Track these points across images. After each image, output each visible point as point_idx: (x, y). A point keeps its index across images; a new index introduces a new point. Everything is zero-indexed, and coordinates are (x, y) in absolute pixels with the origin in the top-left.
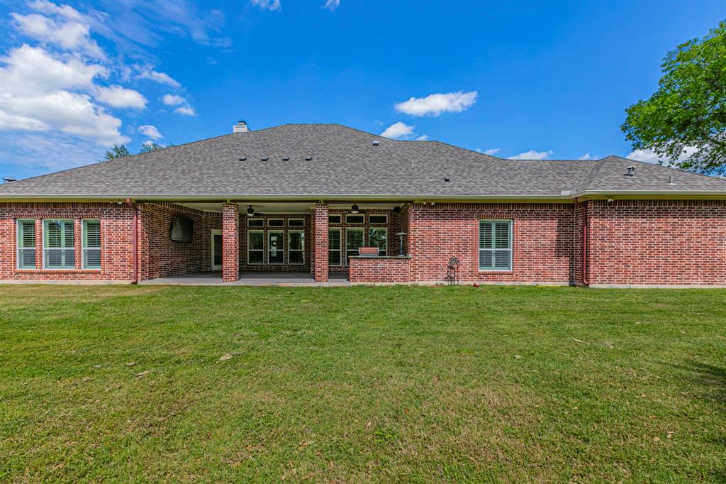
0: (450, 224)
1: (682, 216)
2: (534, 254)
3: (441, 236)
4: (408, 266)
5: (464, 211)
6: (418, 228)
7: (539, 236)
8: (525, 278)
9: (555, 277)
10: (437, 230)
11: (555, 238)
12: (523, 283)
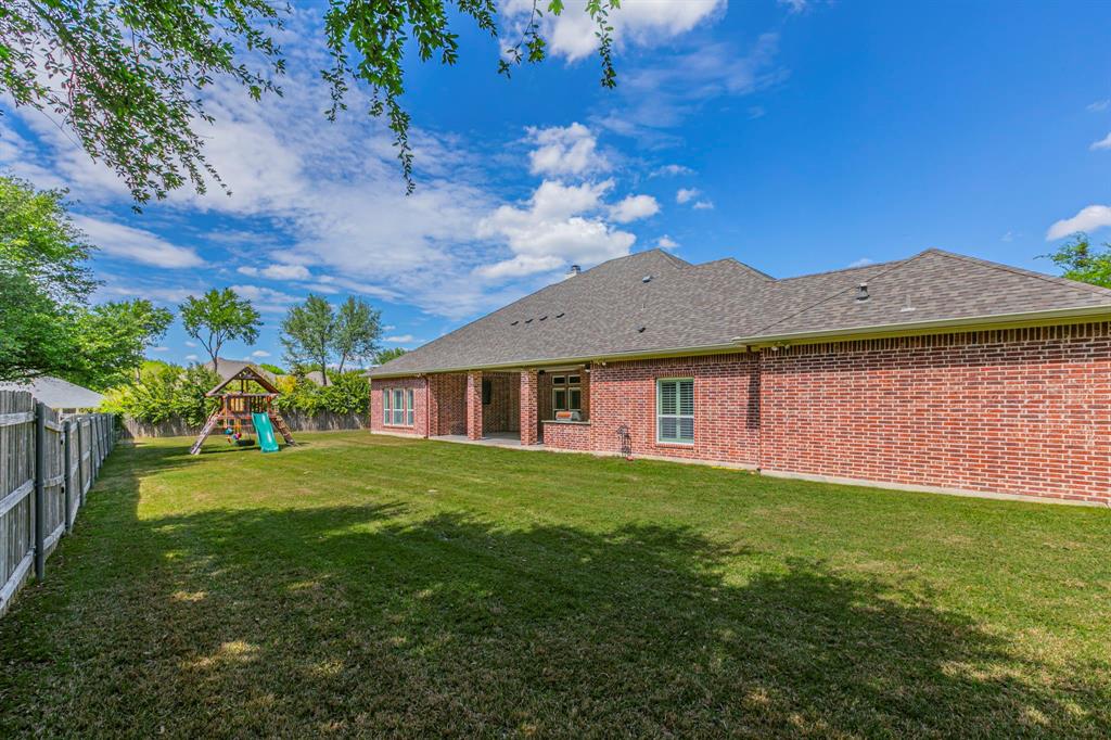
0: (626, 386)
1: (920, 364)
2: (719, 424)
3: (618, 399)
4: (588, 433)
5: (641, 370)
6: (600, 391)
7: (725, 398)
8: (708, 456)
9: (747, 456)
10: (614, 393)
11: (746, 401)
12: (706, 463)
